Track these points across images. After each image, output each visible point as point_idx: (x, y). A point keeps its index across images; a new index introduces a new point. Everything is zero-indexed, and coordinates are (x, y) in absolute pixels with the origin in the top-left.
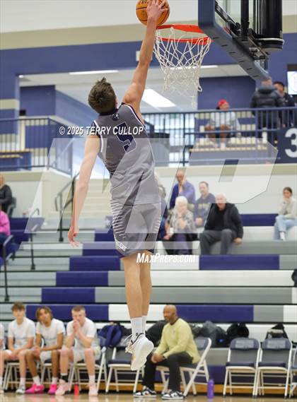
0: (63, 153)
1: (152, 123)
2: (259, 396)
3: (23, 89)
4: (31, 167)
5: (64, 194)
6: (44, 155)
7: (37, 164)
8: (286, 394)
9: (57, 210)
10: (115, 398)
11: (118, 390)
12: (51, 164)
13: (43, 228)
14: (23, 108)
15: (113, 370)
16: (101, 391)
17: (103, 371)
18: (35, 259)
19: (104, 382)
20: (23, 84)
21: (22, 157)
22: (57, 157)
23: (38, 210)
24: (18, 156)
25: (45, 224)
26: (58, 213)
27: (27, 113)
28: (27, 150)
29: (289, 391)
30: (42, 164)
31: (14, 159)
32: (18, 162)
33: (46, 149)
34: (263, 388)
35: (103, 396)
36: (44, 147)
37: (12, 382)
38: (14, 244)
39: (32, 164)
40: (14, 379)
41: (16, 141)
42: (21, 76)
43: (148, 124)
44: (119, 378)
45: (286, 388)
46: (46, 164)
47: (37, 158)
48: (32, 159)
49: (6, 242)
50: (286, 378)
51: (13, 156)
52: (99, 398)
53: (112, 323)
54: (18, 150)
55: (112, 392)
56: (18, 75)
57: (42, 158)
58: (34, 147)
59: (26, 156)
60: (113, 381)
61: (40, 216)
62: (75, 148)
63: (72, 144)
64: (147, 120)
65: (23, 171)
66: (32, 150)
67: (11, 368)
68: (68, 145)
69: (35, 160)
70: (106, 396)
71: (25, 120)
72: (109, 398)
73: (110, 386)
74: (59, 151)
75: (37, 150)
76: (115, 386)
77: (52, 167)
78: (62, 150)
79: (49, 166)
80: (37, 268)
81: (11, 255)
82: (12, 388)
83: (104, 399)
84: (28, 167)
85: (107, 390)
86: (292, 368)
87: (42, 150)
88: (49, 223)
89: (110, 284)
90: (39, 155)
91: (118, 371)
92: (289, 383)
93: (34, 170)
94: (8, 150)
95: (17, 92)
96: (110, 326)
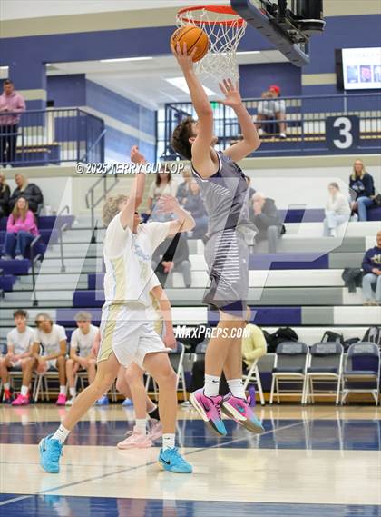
0: (94, 146)
1: (189, 112)
2: (308, 404)
3: (50, 78)
4: (60, 161)
5: (95, 190)
6: (73, 149)
7: (66, 158)
8: (337, 402)
9: (88, 207)
12: (81, 158)
13: (73, 226)
14: (51, 99)
18: (65, 260)
20: (49, 73)
21: (49, 151)
22: (87, 151)
23: (67, 207)
24: (45, 150)
25: (76, 222)
26: (89, 210)
27: (55, 103)
28: (56, 143)
29: (340, 397)
30: (71, 158)
31: (41, 153)
32: (46, 156)
33: (75, 143)
34: (313, 395)
36: (73, 140)
37: (42, 393)
38: (42, 244)
39: (61, 159)
40: (44, 390)
41: (42, 135)
42: (48, 65)
43: (186, 114)
45: (338, 395)
46: (76, 158)
47: (66, 152)
48: (61, 152)
49: (33, 243)
50: (337, 385)
51: (40, 150)
54: (45, 143)
56: (44, 63)
57: (71, 152)
58: (63, 141)
59: (54, 150)
60: (150, 390)
61: (70, 214)
62: (106, 140)
63: (103, 136)
64: (184, 109)
65: (51, 166)
66: (60, 144)
67: (40, 378)
68: (100, 138)
69: (64, 154)
71: (53, 111)
74: (90, 144)
75: (65, 144)
76: (153, 396)
77: (81, 161)
78: (93, 143)
79: (78, 160)
80: (67, 270)
81: (38, 256)
82: (43, 398)
84: (57, 162)
86: (344, 373)
87: (71, 143)
88: (79, 221)
90: (68, 149)
92: (341, 389)
93: (63, 165)
94: (35, 144)
95: (44, 82)
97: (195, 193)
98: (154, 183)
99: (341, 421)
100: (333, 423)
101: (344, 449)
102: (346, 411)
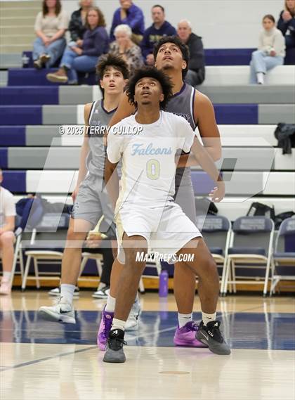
2: (228, 294)
8: (265, 292)
10: (35, 297)
11: (38, 286)
15: (32, 260)
16: (16, 288)
17: (18, 260)
19: (20, 275)
29: (269, 286)
34: (234, 282)
35: (18, 293)
44: (39, 271)
45: (266, 283)
50: (265, 270)
52: (13, 297)
53: (29, 196)
55: (31, 288)
60: (31, 273)
70: (23, 294)
72: (26, 297)
73: (28, 281)
76: (35, 281)
83: (20, 297)
85: (23, 286)
86: (274, 255)
89: (27, 144)
91: (38, 260)
92: (270, 276)
96: (28, 200)
97: (93, 28)
98: (40, 14)
99: (270, 315)
100: (260, 318)
101: (273, 349)
102: (276, 303)
